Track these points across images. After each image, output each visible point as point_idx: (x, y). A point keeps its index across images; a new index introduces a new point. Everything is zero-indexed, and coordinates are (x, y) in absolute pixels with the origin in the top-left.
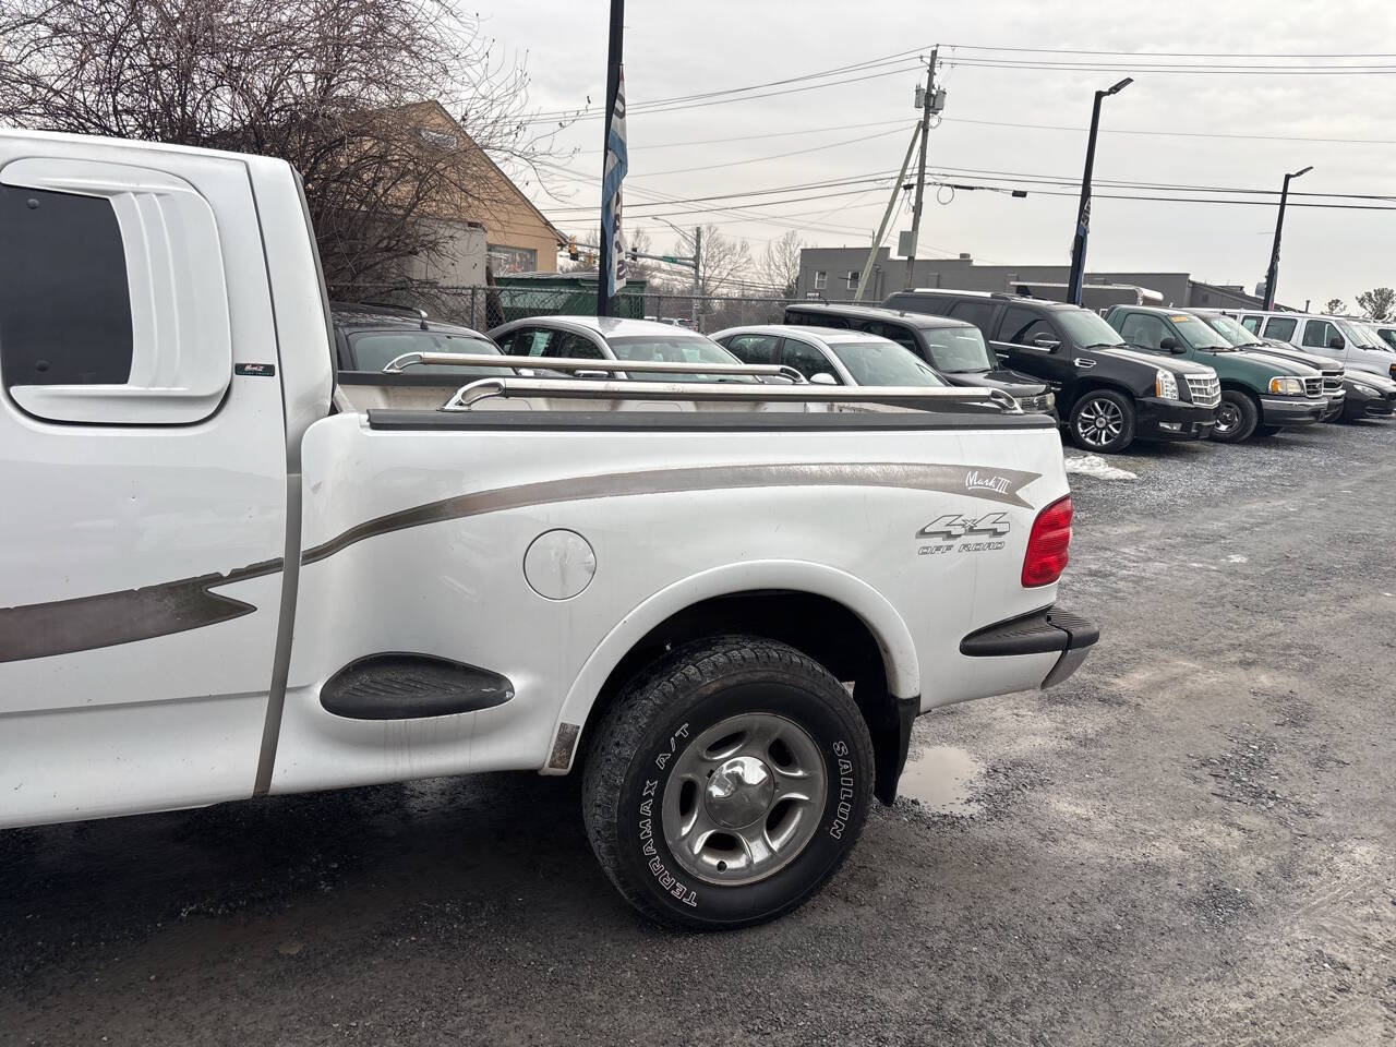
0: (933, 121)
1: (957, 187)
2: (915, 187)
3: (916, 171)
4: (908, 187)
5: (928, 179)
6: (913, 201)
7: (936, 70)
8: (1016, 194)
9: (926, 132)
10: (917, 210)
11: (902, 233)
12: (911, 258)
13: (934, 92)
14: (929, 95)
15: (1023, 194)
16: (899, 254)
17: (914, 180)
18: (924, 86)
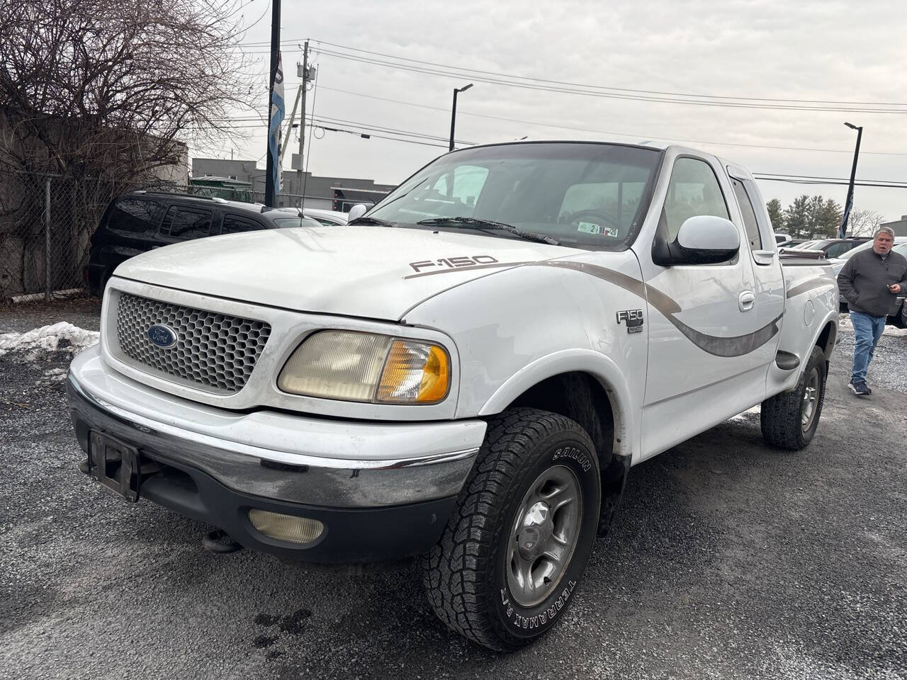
0: (308, 86)
1: (326, 128)
2: (299, 127)
3: (300, 116)
4: (296, 126)
5: (307, 122)
6: (299, 135)
7: (308, 54)
8: (363, 136)
9: (304, 92)
10: (302, 140)
11: (293, 155)
12: (300, 171)
13: (308, 68)
14: (305, 70)
15: (368, 137)
16: (292, 168)
17: (298, 122)
18: (302, 64)
